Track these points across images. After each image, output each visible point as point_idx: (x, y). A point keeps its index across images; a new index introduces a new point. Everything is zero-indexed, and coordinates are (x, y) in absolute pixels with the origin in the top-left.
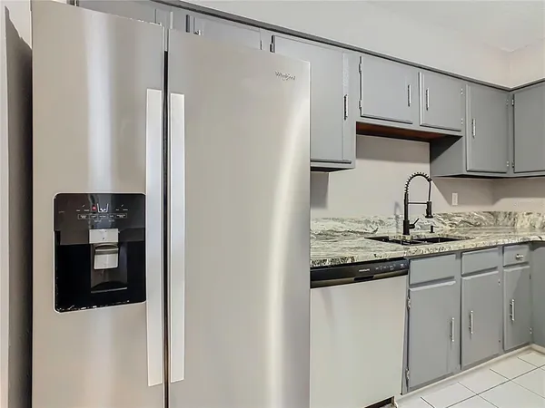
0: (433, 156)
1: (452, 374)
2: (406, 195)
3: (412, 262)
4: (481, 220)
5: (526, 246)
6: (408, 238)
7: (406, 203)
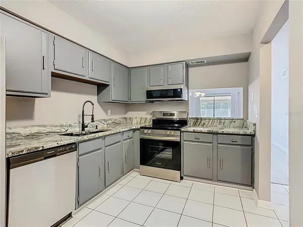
0: (99, 92)
1: (101, 191)
2: (83, 111)
3: (80, 144)
4: (121, 121)
5: (132, 131)
6: (84, 132)
7: (83, 115)
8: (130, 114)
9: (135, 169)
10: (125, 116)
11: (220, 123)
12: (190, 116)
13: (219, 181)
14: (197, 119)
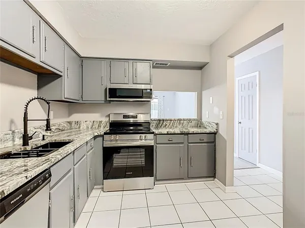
4: (65, 127)
7: (26, 120)
8: (76, 117)
9: (95, 187)
10: (68, 120)
11: (180, 123)
12: (153, 117)
13: (189, 178)
14: (160, 120)
